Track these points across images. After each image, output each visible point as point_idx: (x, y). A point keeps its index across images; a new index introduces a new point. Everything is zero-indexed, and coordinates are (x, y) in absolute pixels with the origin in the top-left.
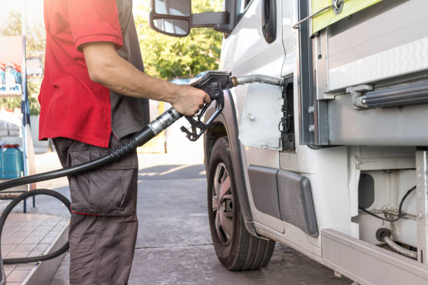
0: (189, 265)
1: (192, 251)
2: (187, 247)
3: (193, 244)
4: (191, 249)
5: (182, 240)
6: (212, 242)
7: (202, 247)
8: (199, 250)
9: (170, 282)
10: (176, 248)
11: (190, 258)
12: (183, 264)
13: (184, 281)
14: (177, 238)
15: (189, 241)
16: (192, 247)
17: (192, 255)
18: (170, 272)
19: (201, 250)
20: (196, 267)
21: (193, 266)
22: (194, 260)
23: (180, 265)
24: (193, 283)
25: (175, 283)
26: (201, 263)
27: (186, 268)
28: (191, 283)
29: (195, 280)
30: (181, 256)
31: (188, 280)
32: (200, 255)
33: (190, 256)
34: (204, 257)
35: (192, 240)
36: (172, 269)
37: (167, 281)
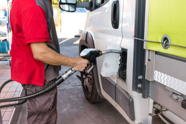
0: (74, 98)
1: (74, 90)
2: (72, 87)
3: (74, 85)
4: (74, 88)
5: (70, 83)
6: (81, 84)
7: (78, 87)
8: (77, 89)
10: (67, 87)
11: (74, 94)
13: (73, 109)
14: (68, 82)
15: (73, 83)
16: (74, 87)
17: (74, 92)
18: (67, 103)
19: (78, 89)
20: (77, 100)
21: (76, 99)
22: (75, 95)
23: (70, 98)
24: (76, 110)
25: (69, 110)
26: (78, 97)
27: (73, 100)
28: (75, 110)
29: (77, 108)
30: (70, 93)
31: (74, 108)
32: (78, 92)
33: (74, 93)
34: (79, 93)
35: (74, 83)
36: (67, 101)
37: (66, 109)
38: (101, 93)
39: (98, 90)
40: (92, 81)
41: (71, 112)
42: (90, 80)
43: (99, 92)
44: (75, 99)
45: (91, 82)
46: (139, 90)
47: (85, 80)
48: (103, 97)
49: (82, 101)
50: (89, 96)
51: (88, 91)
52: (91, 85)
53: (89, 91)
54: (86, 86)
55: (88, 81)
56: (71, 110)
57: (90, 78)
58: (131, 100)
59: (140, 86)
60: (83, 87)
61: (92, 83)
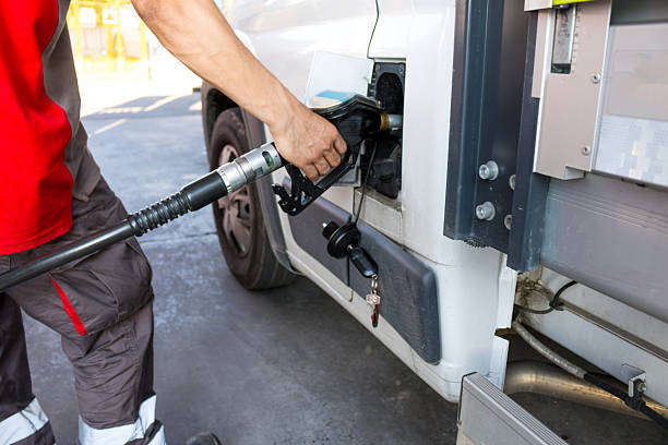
0: (189, 277)
1: (192, 248)
2: (184, 240)
3: (191, 233)
4: (191, 244)
5: (178, 226)
6: (215, 230)
7: (204, 238)
8: (200, 246)
9: (168, 318)
10: (169, 242)
11: (190, 264)
12: (182, 276)
13: (188, 315)
15: (187, 227)
16: (190, 239)
17: (193, 256)
18: (166, 296)
19: (204, 244)
20: (201, 282)
21: (197, 279)
22: (196, 268)
23: (179, 278)
24: (201, 318)
25: (175, 319)
26: (206, 274)
27: (188, 285)
28: (197, 319)
29: (202, 312)
30: (179, 260)
31: (193, 312)
32: (203, 256)
33: (190, 259)
34: (209, 260)
35: (190, 225)
36: (169, 289)
37: (165, 316)
38: (287, 255)
39: (274, 246)
40: (251, 215)
41: (180, 328)
42: (243, 212)
43: (279, 253)
44: (195, 282)
45: (248, 219)
46: (476, 233)
47: (227, 213)
48: (293, 268)
49: (218, 284)
50: (244, 266)
51: (239, 249)
52: (248, 228)
53: (244, 249)
54: (232, 233)
55: (239, 216)
56: (182, 321)
57: (243, 205)
58: (426, 279)
59: (485, 211)
60: (220, 237)
61: (250, 223)
